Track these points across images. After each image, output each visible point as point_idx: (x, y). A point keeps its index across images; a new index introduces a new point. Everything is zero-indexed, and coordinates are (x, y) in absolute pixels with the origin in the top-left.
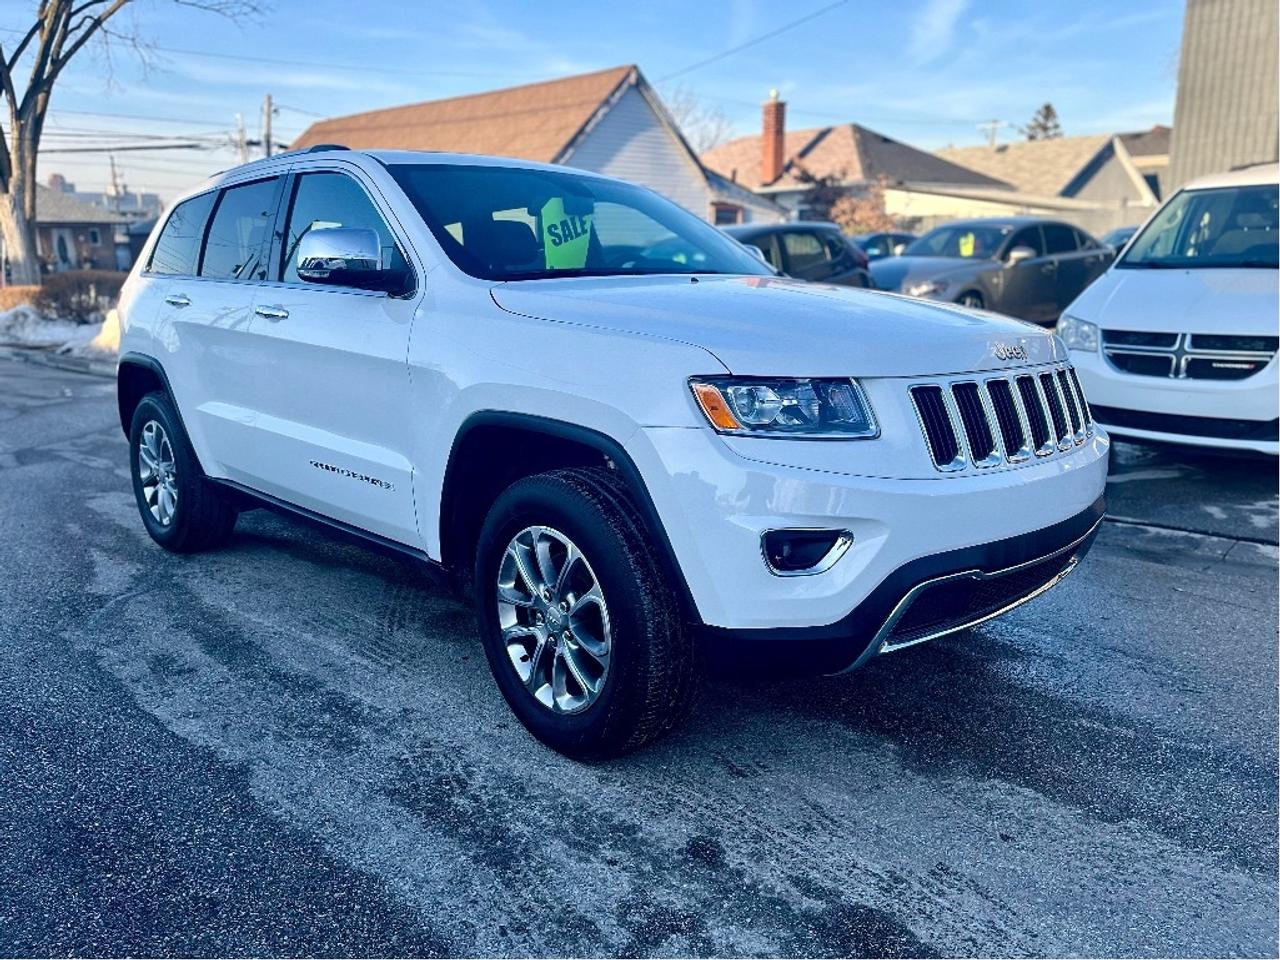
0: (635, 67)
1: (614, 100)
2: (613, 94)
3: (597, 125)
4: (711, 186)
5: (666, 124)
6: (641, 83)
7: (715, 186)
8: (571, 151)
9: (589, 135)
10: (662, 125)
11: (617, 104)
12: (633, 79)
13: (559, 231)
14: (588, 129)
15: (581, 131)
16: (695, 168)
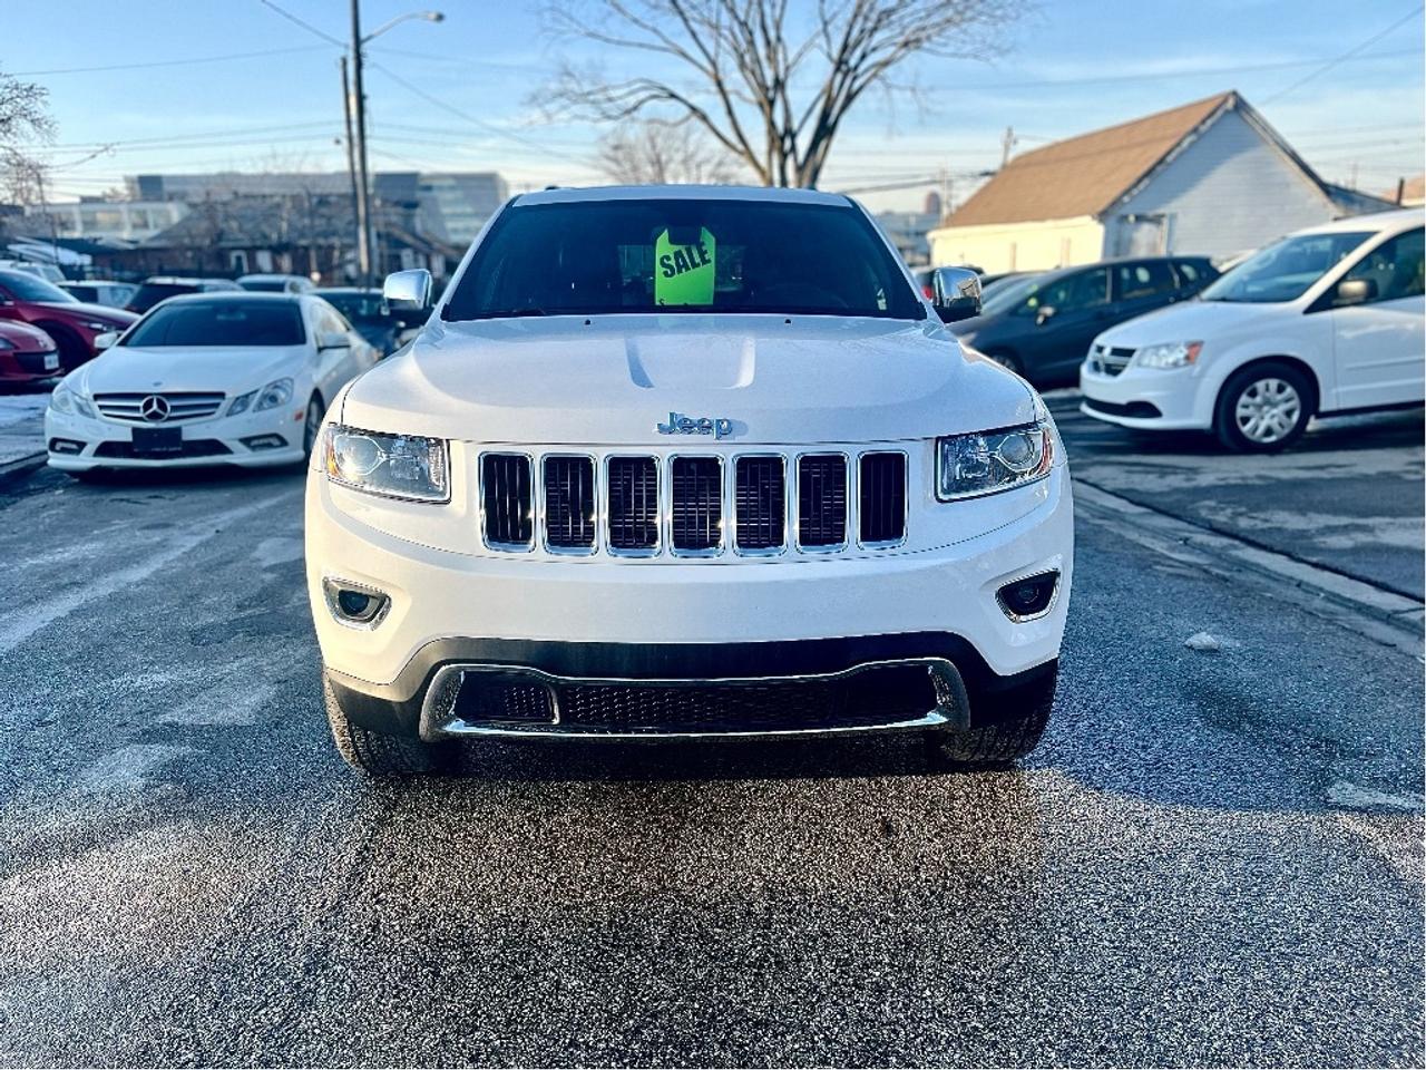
0: (1235, 93)
1: (1203, 128)
2: (1203, 122)
3: (1181, 154)
4: (1334, 201)
5: (1272, 143)
6: (1241, 106)
7: (1340, 201)
8: (1146, 181)
9: (1169, 164)
10: (1267, 143)
11: (1207, 132)
12: (1230, 104)
13: (672, 262)
14: (1169, 159)
15: (1161, 161)
16: (1312, 184)
